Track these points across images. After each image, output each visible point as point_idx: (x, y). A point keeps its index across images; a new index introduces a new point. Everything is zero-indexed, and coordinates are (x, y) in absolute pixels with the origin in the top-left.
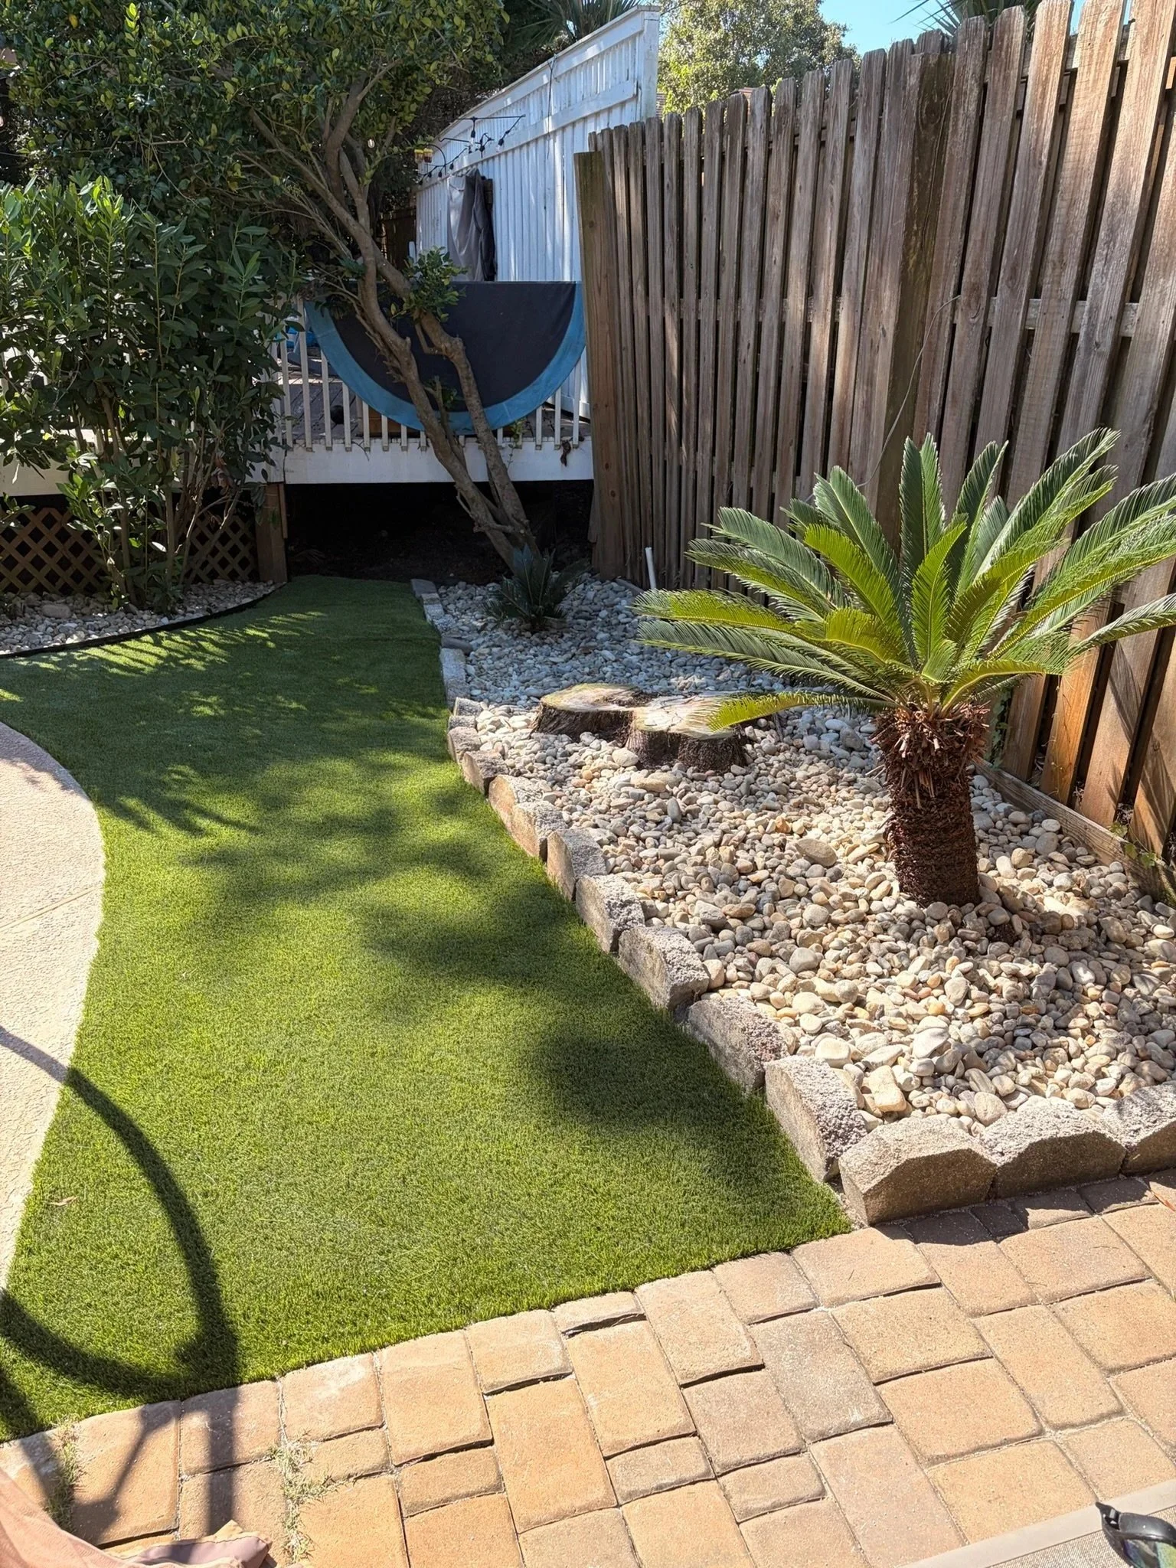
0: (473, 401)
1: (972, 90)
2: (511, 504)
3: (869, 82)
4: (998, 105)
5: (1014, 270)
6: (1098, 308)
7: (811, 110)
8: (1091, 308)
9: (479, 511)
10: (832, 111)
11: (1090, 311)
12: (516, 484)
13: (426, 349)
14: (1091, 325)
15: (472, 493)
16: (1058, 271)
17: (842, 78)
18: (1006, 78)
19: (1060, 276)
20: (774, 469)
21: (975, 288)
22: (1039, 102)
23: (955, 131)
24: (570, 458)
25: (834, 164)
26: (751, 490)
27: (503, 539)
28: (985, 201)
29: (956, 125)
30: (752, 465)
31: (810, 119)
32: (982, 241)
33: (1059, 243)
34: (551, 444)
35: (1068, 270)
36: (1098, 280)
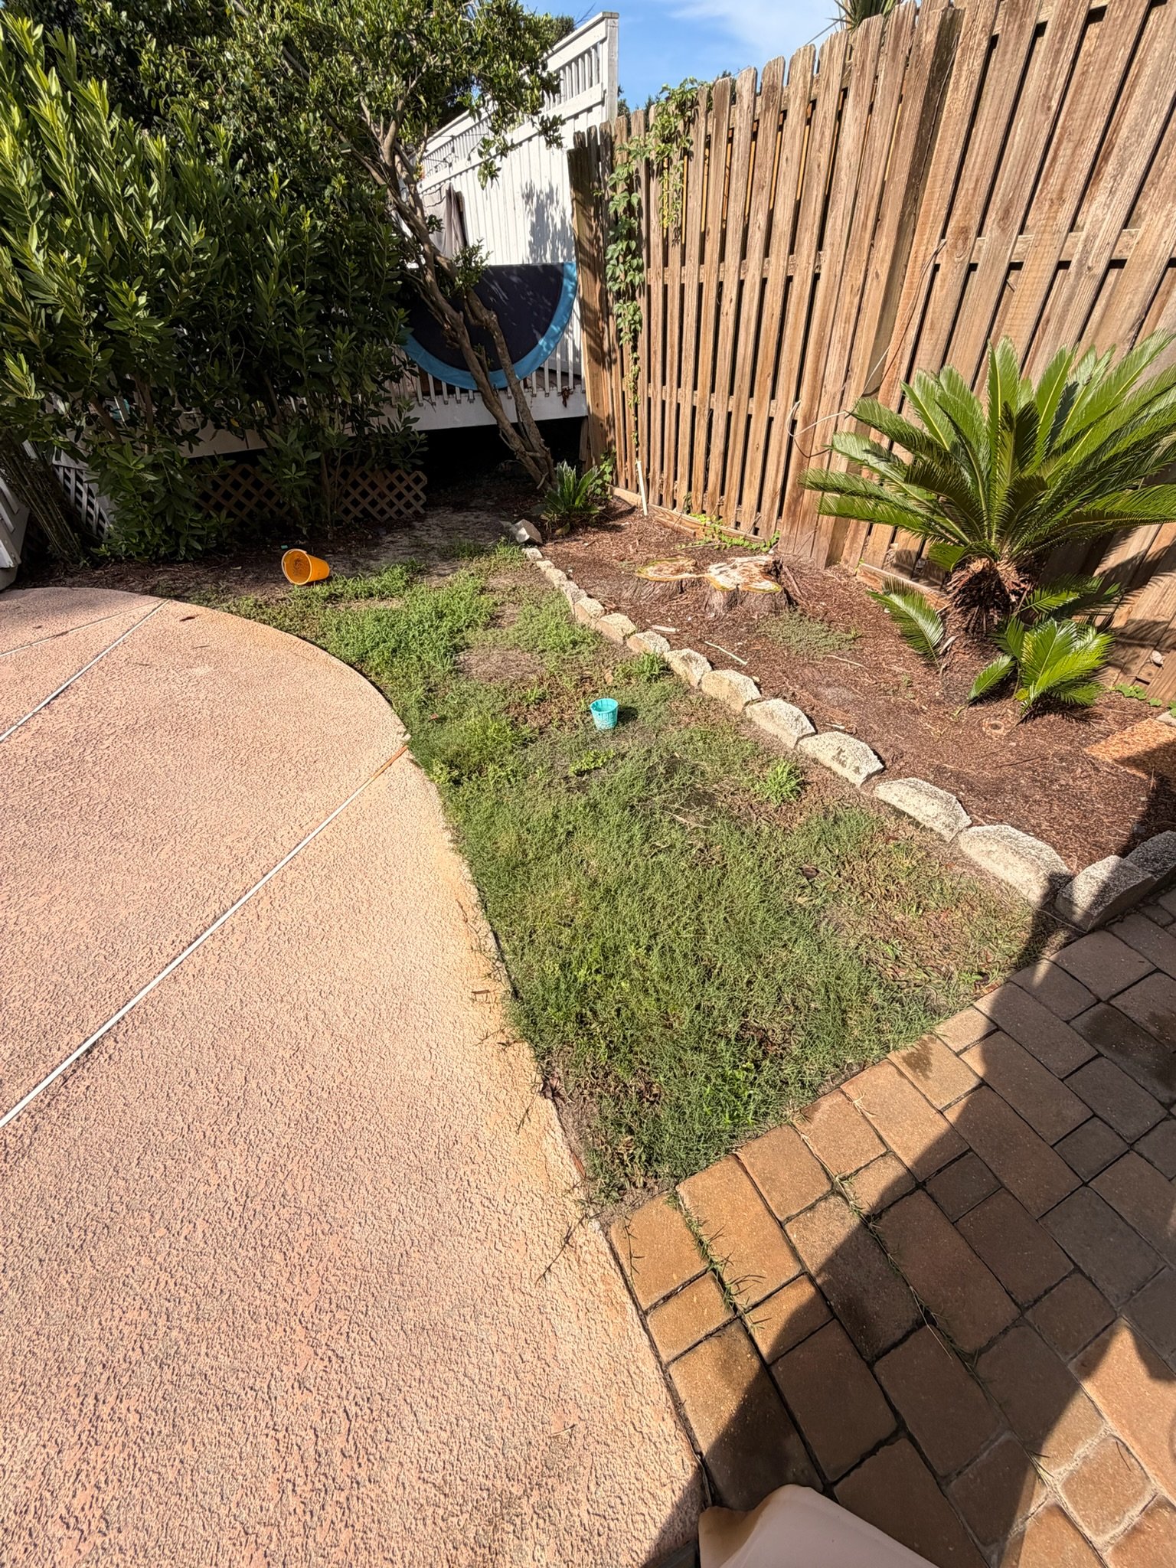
0: (506, 360)
1: (979, 44)
2: (536, 438)
3: (865, 51)
4: (1009, 56)
5: (1007, 212)
6: (1095, 237)
7: (801, 85)
8: (1087, 237)
9: (516, 444)
10: (823, 84)
11: (1086, 240)
12: (537, 422)
13: (472, 321)
14: (1086, 252)
15: (511, 431)
16: (1055, 207)
17: (836, 50)
18: (1021, 27)
19: (1056, 212)
20: (751, 395)
21: (964, 231)
22: (1057, 46)
23: (956, 89)
24: (569, 402)
25: (823, 134)
26: (729, 414)
27: (532, 462)
28: (982, 152)
29: (957, 82)
30: (731, 393)
31: (799, 95)
32: (975, 189)
33: (1060, 181)
34: (554, 392)
35: (1066, 206)
36: (1099, 212)
